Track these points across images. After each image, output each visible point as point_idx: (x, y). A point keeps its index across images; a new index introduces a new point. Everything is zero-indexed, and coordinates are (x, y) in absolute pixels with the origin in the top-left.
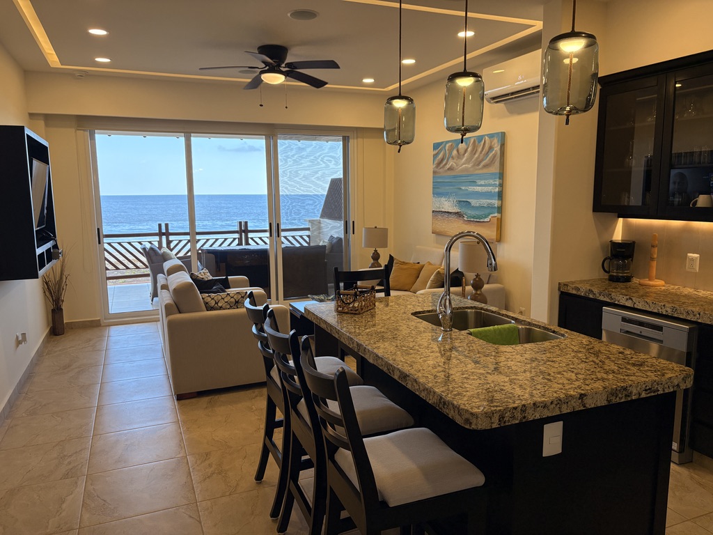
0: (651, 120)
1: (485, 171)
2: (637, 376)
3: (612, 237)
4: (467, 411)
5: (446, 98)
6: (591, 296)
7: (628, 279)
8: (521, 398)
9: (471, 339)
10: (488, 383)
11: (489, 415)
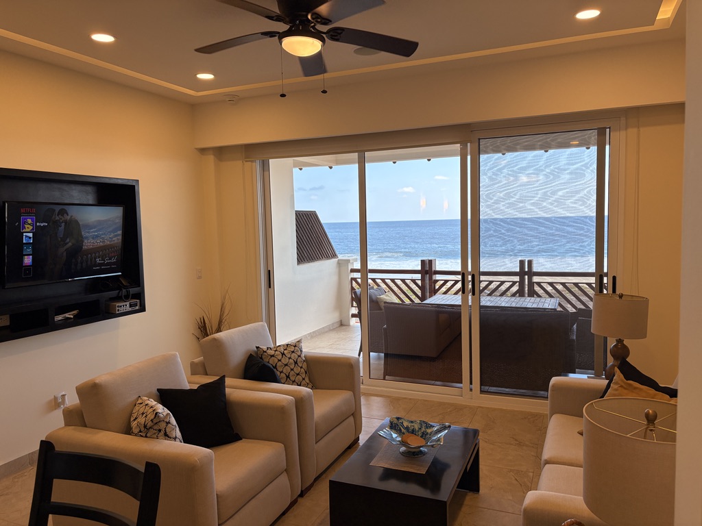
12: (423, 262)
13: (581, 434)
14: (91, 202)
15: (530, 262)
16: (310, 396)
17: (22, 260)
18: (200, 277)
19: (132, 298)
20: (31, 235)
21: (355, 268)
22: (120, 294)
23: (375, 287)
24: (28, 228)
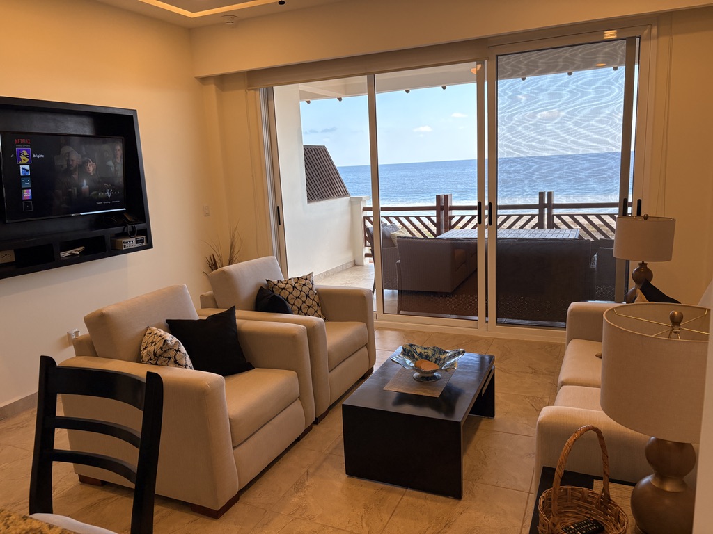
12: (438, 198)
13: (600, 357)
14: (88, 134)
15: (550, 194)
16: (321, 326)
17: (21, 194)
18: (207, 215)
19: (138, 234)
20: (28, 167)
21: (367, 206)
22: (125, 231)
23: (388, 224)
24: (25, 160)
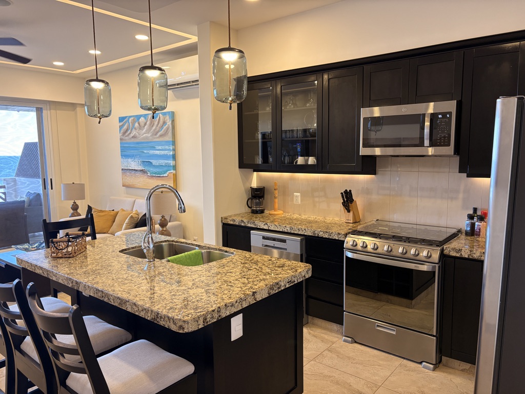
0: (269, 109)
1: (161, 139)
2: (283, 274)
3: (251, 185)
4: (180, 320)
5: (139, 84)
6: (243, 224)
7: (262, 212)
8: (216, 302)
9: (170, 265)
10: (191, 296)
11: (196, 320)
